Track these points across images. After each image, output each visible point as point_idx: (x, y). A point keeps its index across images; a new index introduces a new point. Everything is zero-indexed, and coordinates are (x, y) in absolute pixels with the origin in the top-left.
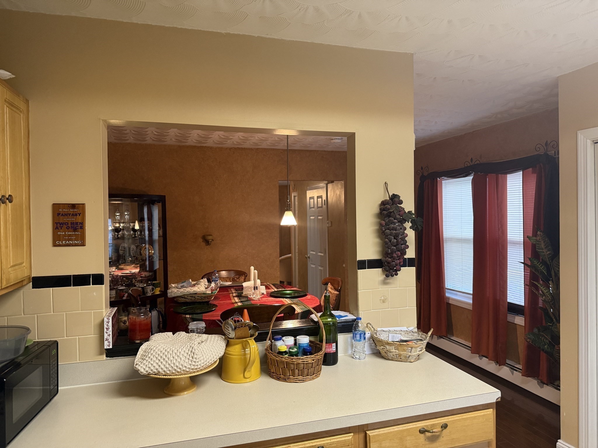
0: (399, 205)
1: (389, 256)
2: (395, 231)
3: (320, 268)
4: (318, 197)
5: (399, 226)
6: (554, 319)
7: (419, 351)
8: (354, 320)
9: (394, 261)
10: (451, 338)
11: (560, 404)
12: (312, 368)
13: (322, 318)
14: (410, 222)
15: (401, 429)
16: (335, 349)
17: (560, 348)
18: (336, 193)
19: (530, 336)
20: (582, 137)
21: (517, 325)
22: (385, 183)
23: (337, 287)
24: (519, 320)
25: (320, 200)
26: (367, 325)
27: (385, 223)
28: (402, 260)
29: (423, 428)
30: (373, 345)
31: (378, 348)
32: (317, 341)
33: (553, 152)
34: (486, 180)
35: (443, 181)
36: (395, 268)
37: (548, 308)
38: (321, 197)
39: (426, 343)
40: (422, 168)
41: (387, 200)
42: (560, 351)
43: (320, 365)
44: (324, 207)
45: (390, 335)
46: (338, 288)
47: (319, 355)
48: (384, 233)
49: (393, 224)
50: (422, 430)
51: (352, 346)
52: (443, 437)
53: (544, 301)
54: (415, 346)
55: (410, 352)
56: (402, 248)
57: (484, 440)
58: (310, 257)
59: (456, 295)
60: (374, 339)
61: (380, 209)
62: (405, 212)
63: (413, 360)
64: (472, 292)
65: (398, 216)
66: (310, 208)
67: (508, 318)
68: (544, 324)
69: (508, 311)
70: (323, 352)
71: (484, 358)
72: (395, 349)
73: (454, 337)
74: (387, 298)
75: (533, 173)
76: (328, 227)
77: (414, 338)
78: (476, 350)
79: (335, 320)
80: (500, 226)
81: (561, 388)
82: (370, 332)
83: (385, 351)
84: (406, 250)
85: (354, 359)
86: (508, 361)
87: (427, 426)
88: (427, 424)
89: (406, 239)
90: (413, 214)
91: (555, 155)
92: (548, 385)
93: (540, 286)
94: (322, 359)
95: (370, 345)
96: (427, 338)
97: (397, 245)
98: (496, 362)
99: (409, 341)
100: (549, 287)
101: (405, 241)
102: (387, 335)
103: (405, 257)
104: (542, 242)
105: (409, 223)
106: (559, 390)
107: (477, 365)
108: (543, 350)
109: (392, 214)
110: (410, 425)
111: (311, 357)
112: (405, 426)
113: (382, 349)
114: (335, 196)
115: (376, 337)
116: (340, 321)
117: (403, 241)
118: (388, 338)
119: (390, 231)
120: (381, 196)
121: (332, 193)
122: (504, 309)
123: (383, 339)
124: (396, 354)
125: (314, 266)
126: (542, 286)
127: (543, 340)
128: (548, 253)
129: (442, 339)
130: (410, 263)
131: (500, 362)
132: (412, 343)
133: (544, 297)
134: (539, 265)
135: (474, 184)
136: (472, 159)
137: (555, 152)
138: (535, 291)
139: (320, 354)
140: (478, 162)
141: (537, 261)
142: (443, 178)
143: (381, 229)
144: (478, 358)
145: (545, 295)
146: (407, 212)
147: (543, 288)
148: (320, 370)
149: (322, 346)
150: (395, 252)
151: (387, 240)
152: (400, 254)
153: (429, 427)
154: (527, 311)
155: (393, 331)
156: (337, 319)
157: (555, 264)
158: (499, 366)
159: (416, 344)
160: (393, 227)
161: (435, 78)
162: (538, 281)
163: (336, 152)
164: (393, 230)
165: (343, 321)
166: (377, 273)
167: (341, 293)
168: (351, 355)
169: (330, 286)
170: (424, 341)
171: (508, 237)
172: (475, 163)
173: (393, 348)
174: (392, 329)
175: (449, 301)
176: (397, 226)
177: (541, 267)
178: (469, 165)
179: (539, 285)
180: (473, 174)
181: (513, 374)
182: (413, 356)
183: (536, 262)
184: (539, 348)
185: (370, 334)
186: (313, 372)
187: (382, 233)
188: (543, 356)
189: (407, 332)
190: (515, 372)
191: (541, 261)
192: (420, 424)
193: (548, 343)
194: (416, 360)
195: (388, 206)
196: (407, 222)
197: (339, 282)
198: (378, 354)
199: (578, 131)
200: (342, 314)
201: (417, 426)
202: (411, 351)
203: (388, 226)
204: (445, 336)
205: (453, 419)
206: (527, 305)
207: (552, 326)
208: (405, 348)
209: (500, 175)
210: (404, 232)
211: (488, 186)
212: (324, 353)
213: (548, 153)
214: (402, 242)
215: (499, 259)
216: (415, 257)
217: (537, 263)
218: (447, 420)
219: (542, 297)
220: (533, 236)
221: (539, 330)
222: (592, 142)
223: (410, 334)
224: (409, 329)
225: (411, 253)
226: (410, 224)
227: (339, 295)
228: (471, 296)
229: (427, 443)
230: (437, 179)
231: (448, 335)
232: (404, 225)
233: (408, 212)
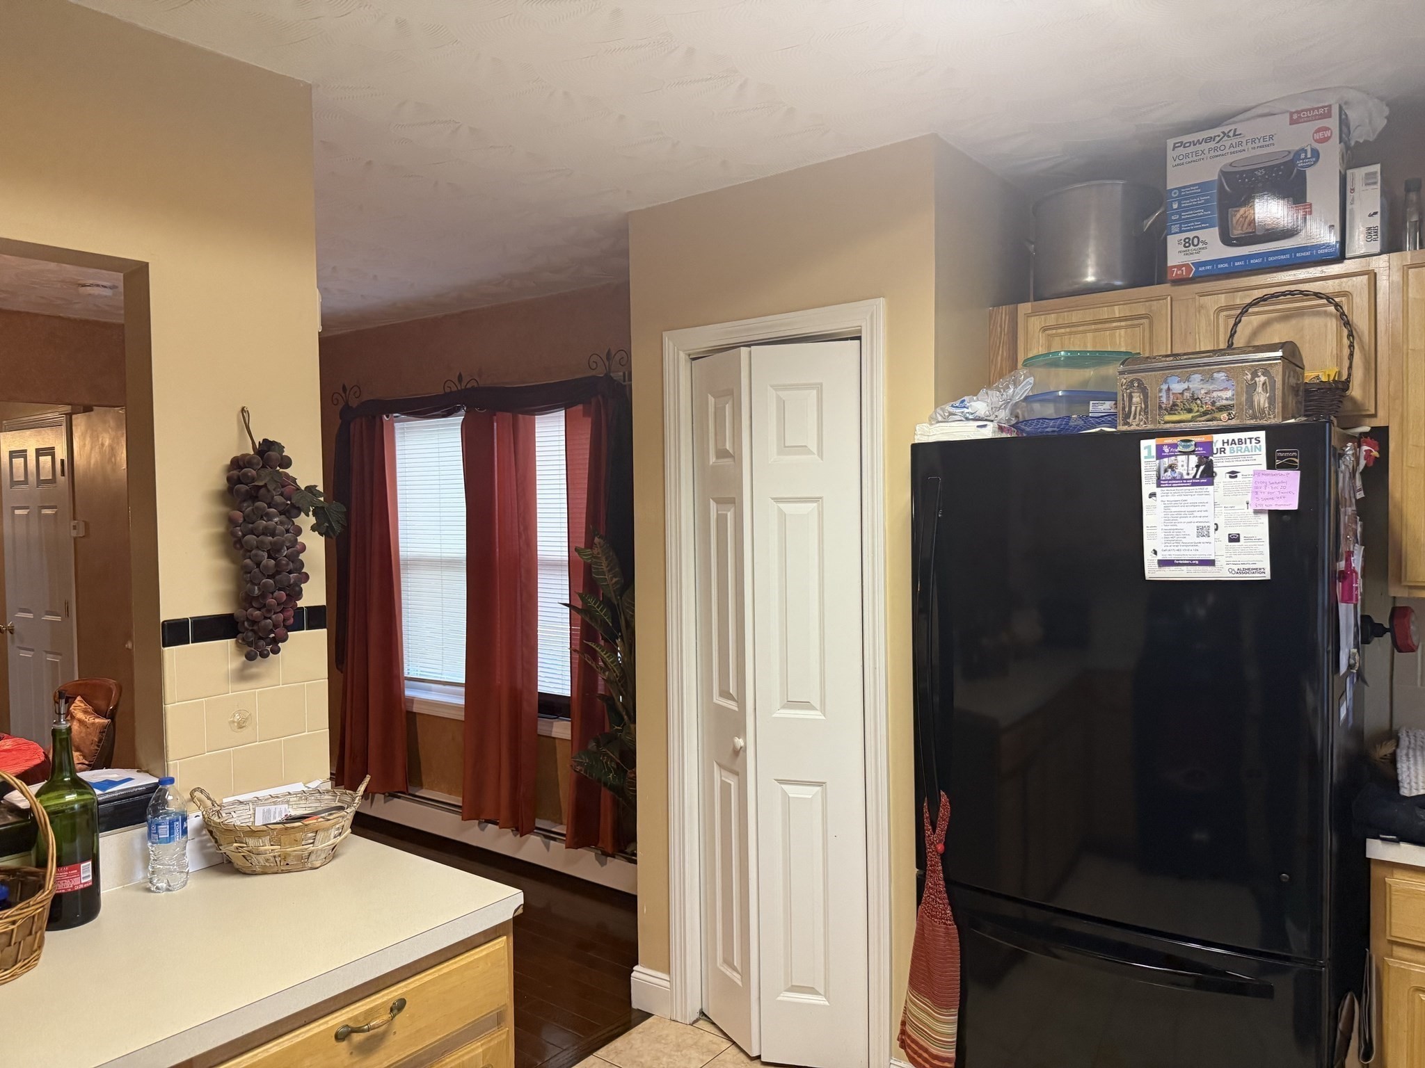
0: (281, 470)
1: (254, 605)
2: (270, 538)
3: (50, 658)
4: (39, 452)
5: (282, 523)
6: (625, 717)
7: (335, 837)
8: (152, 789)
9: (269, 616)
10: (417, 794)
11: (637, 892)
12: (10, 945)
13: (44, 797)
14: (311, 513)
15: (287, 1044)
16: (89, 876)
17: (635, 773)
18: (100, 442)
19: (582, 759)
20: (671, 344)
21: (557, 741)
22: (243, 410)
23: (101, 704)
24: (561, 729)
25: (46, 460)
26: (192, 794)
27: (244, 517)
28: (291, 613)
29: (343, 1027)
30: (211, 844)
31: (224, 849)
32: (30, 866)
33: (621, 374)
34: (493, 425)
35: (396, 424)
36: (273, 635)
37: (614, 695)
38: (50, 452)
39: (352, 814)
40: (344, 388)
41: (249, 455)
42: (636, 780)
43: (36, 933)
44: (62, 480)
45: (259, 810)
46: (108, 706)
47: (33, 905)
48: (241, 543)
49: (265, 518)
50: (342, 1033)
51: (146, 859)
52: (395, 1033)
53: (606, 681)
54: (325, 826)
55: (313, 843)
56: (292, 582)
57: (488, 1011)
58: (16, 627)
59: (430, 690)
60: (211, 829)
61: (229, 479)
62: (298, 489)
63: (320, 862)
64: (463, 680)
65: (278, 499)
66: (13, 483)
67: (539, 727)
68: (607, 729)
69: (539, 712)
70: (48, 894)
71: (490, 825)
72: (272, 843)
73: (423, 790)
74: (250, 715)
75: (584, 415)
76: (75, 539)
77: (323, 806)
78: (473, 811)
79: (92, 797)
80: (522, 528)
81: (639, 859)
82: (200, 813)
83: (243, 854)
84: (302, 586)
85: (153, 892)
86: (539, 823)
87: (355, 1018)
88: (356, 1013)
89: (300, 558)
90: (320, 494)
91: (624, 381)
92: (614, 857)
93: (600, 651)
94: (46, 914)
95: (202, 847)
96: (355, 801)
97: (278, 572)
98: (514, 829)
99: (308, 817)
100: (616, 652)
101: (298, 564)
102: (252, 812)
103: (300, 604)
104: (604, 559)
105: (308, 515)
106: (635, 862)
107: (474, 844)
108: (605, 784)
109: (263, 491)
110: (310, 1029)
111: (6, 915)
112: (297, 1036)
113: (237, 851)
114: (97, 449)
115: (218, 821)
116: (107, 796)
117: (293, 562)
118: (252, 820)
119: (258, 537)
120: (233, 445)
121: (88, 440)
122: (531, 707)
123: (238, 823)
124: (275, 857)
125: (29, 655)
126: (603, 651)
127: (606, 763)
128: (614, 580)
129: (396, 800)
130: (314, 618)
131: (522, 827)
132: (317, 819)
133: (607, 673)
134: (598, 607)
135: (466, 434)
136: (460, 375)
137: (624, 374)
138: (590, 663)
139: (39, 899)
140: (474, 384)
141: (593, 600)
142: (395, 417)
143: (233, 534)
144: (477, 828)
145: (609, 670)
146: (303, 489)
147: (605, 654)
148: (40, 947)
149: (44, 877)
150: (272, 593)
151: (248, 561)
152: (285, 598)
153: (361, 1019)
154: (575, 708)
155: (266, 800)
156: (98, 792)
157: (626, 604)
158: (521, 836)
159: (329, 820)
160: (266, 528)
161: (369, 163)
162: (595, 641)
163: (97, 323)
164: (264, 534)
165: (116, 794)
166: (222, 652)
167: (117, 719)
168: (143, 885)
169: (82, 705)
170: (349, 810)
171: (539, 553)
172: (468, 387)
173: (267, 842)
174: (262, 794)
175: (412, 707)
176: (276, 523)
177: (601, 610)
178: (454, 389)
179: (597, 649)
180: (463, 412)
181: (548, 848)
182: (319, 852)
183: (591, 601)
184: (599, 780)
185: (201, 816)
186: (14, 957)
187: (235, 543)
188: (606, 796)
189: (304, 795)
190: (552, 842)
191: (601, 599)
192: (336, 1017)
193: (615, 767)
194: (328, 860)
195: (252, 472)
196: (302, 513)
197: (110, 690)
198: (223, 865)
199: (663, 333)
200: (115, 776)
201: (329, 1026)
202: (314, 839)
203: (251, 525)
204: (402, 790)
205: (418, 983)
206: (575, 695)
207: (621, 731)
208: (299, 835)
209: (520, 416)
210: (297, 539)
211: (495, 440)
212: (51, 896)
213: (612, 374)
214: (291, 566)
215: (521, 600)
216: (325, 604)
217: (595, 604)
218: (405, 990)
219: (604, 672)
220: (586, 547)
221: (598, 745)
222: (687, 357)
223: (313, 798)
224: (309, 788)
225: (314, 594)
226: (312, 520)
227: (112, 727)
228: (463, 690)
229: (357, 1059)
230: (381, 419)
231: (409, 787)
232: (297, 521)
233: (306, 487)
